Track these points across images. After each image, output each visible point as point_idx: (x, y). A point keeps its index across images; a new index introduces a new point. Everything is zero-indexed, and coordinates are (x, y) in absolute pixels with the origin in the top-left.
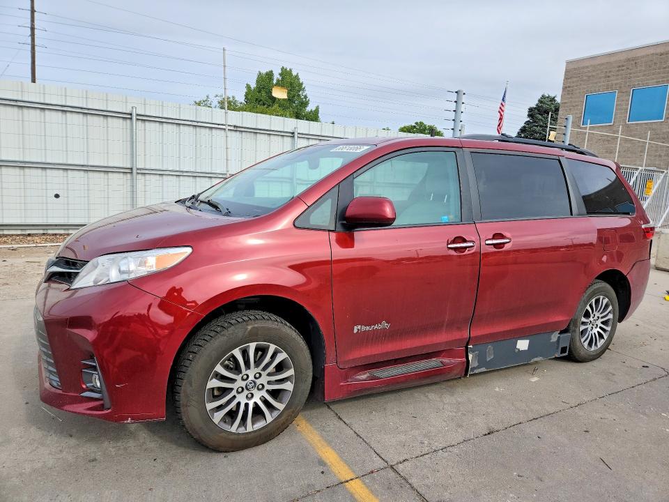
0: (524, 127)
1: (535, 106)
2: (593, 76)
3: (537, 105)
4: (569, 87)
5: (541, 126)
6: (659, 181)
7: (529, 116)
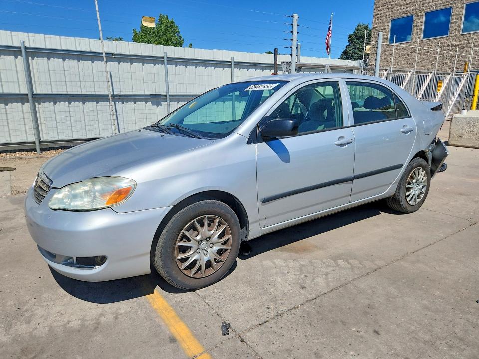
0: (346, 50)
1: (353, 33)
2: (396, 4)
3: (355, 32)
4: (378, 15)
5: (358, 49)
6: (447, 81)
7: (349, 41)
